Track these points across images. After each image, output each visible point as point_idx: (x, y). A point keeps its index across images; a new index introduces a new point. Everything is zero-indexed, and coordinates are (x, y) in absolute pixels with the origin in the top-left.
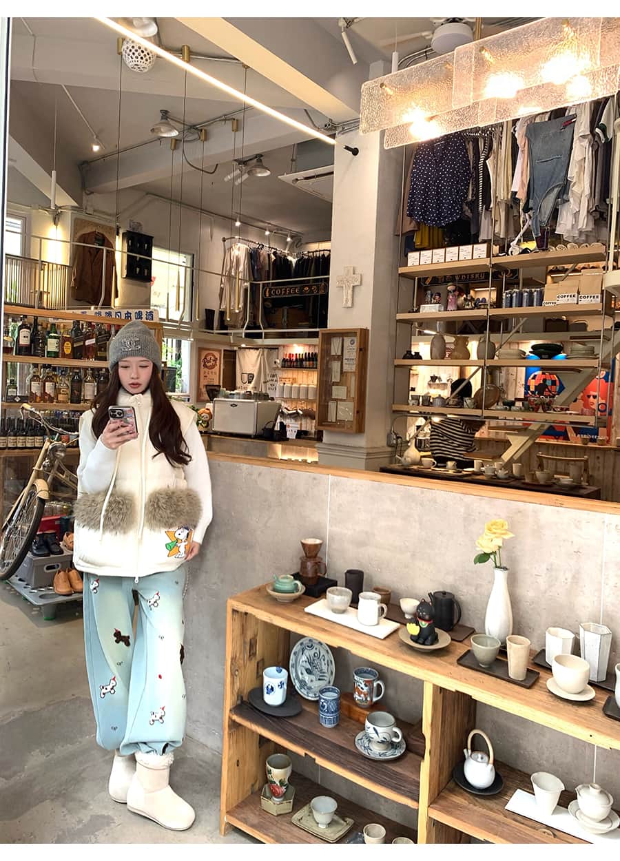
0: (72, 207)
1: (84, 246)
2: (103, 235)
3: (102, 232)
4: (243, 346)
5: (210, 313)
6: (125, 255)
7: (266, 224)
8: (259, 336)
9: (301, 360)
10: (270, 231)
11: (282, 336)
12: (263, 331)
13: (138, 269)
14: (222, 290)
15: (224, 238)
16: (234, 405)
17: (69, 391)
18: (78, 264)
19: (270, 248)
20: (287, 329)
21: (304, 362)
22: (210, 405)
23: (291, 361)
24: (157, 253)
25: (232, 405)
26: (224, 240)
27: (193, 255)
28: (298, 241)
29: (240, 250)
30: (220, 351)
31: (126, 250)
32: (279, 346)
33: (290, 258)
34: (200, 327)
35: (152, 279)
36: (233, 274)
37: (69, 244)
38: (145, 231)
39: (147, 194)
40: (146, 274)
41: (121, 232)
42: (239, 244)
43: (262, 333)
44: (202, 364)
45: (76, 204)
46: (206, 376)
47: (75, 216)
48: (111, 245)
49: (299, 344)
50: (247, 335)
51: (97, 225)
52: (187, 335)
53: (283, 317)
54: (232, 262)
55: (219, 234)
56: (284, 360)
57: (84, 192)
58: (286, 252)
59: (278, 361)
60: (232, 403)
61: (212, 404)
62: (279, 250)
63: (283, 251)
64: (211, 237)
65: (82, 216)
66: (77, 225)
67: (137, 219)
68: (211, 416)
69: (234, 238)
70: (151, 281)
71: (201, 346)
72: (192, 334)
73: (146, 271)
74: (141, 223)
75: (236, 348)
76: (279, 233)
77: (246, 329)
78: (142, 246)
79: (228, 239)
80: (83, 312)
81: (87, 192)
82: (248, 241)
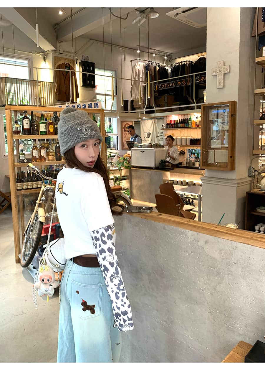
0: (52, 50)
1: (60, 71)
2: (69, 64)
3: (68, 63)
4: (144, 118)
5: (126, 102)
6: (81, 74)
7: (154, 50)
8: (153, 112)
9: (177, 124)
10: (156, 54)
11: (165, 111)
12: (155, 109)
13: (88, 81)
14: (132, 88)
15: (131, 60)
16: (143, 152)
17: (54, 154)
18: (57, 82)
19: (156, 63)
20: (167, 107)
21: (179, 125)
22: (129, 152)
23: (171, 124)
24: (97, 71)
25: (141, 152)
26: (131, 61)
27: (116, 71)
28: (171, 58)
29: (140, 66)
30: (132, 122)
31: (81, 71)
32: (164, 116)
33: (167, 68)
34: (121, 110)
35: (96, 86)
36: (137, 79)
37: (52, 70)
38: (90, 60)
39: (90, 40)
40: (92, 84)
41: (78, 62)
42: (140, 63)
43: (154, 110)
44: (123, 129)
45: (54, 49)
46: (126, 136)
47: (54, 55)
48: (73, 69)
49: (175, 114)
50: (146, 112)
51: (65, 59)
52: (115, 115)
53: (165, 101)
54: (136, 73)
55: (128, 58)
56: (167, 124)
57: (57, 42)
58: (164, 64)
59: (164, 125)
60: (141, 151)
61: (130, 151)
62: (161, 64)
63: (163, 64)
64: (125, 61)
65: (58, 55)
66: (55, 60)
67: (86, 54)
68: (131, 158)
69: (137, 59)
70: (96, 87)
71: (122, 120)
72: (118, 114)
73: (92, 82)
74: (88, 56)
75: (140, 120)
76: (160, 55)
77: (146, 109)
78: (89, 69)
79: (133, 60)
80: (60, 107)
81: (60, 42)
82: (144, 60)
